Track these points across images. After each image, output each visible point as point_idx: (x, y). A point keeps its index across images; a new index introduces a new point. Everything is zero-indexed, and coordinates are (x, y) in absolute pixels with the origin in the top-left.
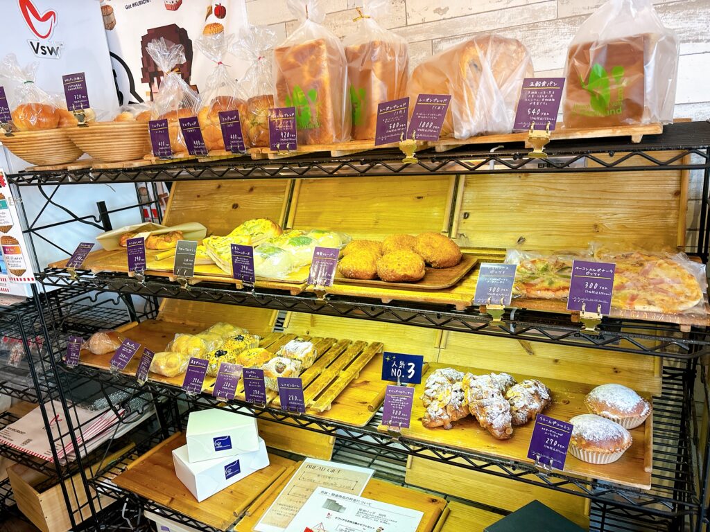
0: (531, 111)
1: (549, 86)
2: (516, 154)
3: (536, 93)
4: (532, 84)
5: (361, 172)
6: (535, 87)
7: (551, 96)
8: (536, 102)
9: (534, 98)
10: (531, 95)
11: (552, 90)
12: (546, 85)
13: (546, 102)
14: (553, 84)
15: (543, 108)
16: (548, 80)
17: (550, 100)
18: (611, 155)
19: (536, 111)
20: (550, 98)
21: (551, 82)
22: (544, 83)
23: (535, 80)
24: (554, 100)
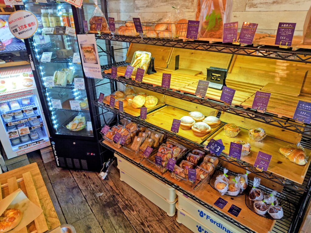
0: (282, 37)
1: (289, 27)
2: (267, 50)
3: (284, 30)
4: (282, 25)
5: (206, 49)
6: (283, 27)
7: (290, 31)
8: (284, 34)
9: (283, 32)
10: (282, 30)
11: (290, 29)
12: (288, 26)
13: (288, 34)
14: (291, 26)
15: (287, 37)
16: (289, 24)
17: (289, 33)
18: (305, 56)
19: (284, 38)
20: (289, 32)
21: (290, 25)
22: (287, 25)
23: (284, 24)
24: (291, 33)
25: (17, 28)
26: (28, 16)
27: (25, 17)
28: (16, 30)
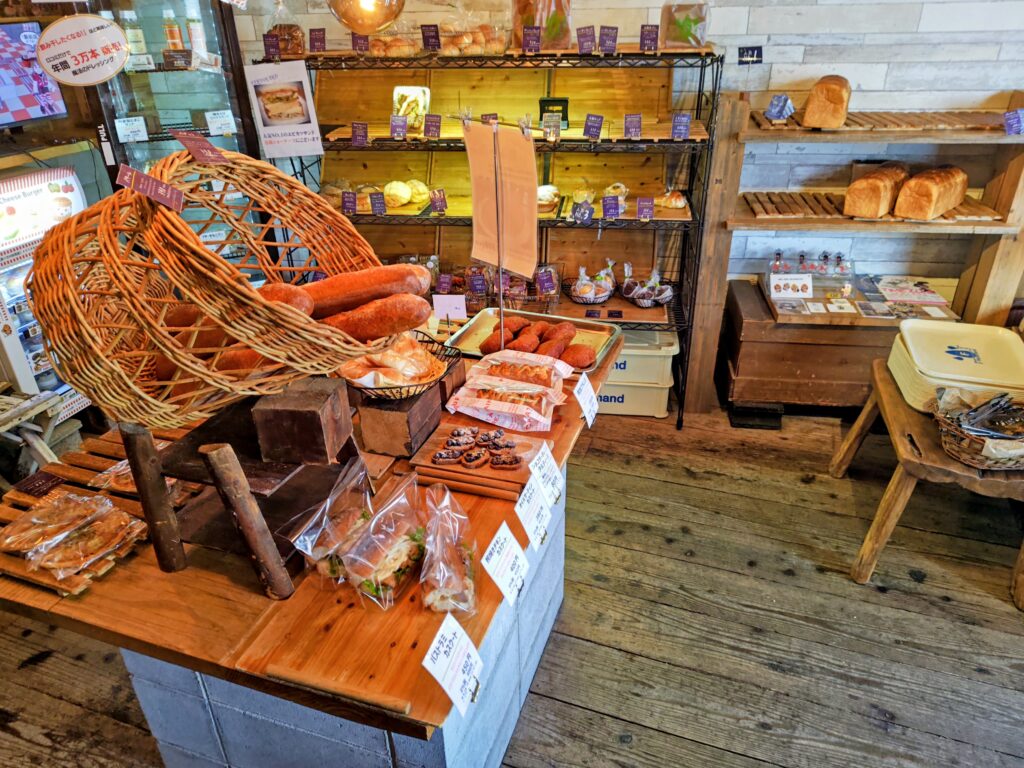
25: (68, 58)
26: (102, 27)
27: (91, 31)
28: (65, 65)
